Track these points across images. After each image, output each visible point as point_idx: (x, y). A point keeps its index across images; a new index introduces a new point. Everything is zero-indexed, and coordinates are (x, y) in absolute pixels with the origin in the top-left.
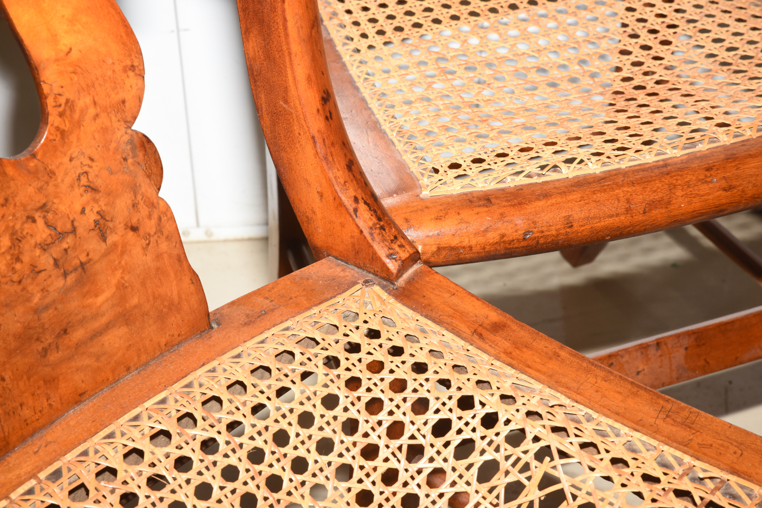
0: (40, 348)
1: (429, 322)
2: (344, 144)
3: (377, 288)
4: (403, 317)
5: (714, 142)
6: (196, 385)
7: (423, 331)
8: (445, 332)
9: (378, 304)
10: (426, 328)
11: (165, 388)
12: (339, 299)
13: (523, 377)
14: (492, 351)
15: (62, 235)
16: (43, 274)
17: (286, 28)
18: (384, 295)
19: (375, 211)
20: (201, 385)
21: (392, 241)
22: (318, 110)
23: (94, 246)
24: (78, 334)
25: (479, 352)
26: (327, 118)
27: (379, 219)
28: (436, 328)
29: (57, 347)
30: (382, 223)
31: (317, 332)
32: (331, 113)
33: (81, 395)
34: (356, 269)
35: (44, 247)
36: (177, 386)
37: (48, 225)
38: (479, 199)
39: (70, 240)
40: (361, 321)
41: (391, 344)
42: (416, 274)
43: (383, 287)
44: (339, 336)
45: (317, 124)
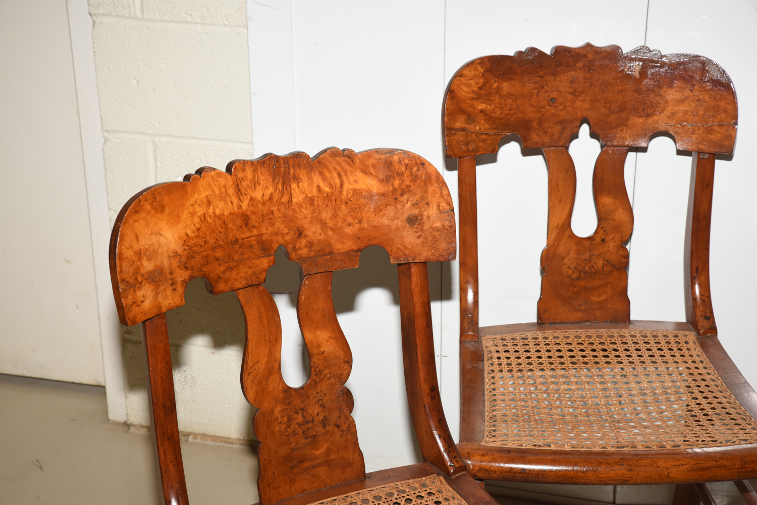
0: (291, 465)
1: (458, 495)
2: (439, 411)
3: (442, 478)
4: (448, 490)
5: (634, 448)
6: (350, 497)
7: (454, 498)
8: (462, 500)
9: (439, 483)
10: (456, 497)
11: (337, 496)
12: (424, 479)
15: (307, 422)
16: (297, 436)
17: (417, 357)
18: (443, 480)
19: (448, 443)
20: (351, 497)
21: (453, 458)
22: (428, 394)
23: (320, 429)
24: (307, 464)
26: (432, 398)
27: (449, 447)
28: (460, 498)
29: (298, 467)
30: (450, 449)
31: (408, 489)
32: (434, 396)
33: (303, 490)
34: (437, 469)
35: (300, 425)
36: (342, 496)
37: (303, 416)
38: (505, 451)
39: (310, 425)
40: (429, 488)
41: (437, 500)
42: (462, 475)
43: (445, 478)
44: (416, 492)
45: (426, 400)
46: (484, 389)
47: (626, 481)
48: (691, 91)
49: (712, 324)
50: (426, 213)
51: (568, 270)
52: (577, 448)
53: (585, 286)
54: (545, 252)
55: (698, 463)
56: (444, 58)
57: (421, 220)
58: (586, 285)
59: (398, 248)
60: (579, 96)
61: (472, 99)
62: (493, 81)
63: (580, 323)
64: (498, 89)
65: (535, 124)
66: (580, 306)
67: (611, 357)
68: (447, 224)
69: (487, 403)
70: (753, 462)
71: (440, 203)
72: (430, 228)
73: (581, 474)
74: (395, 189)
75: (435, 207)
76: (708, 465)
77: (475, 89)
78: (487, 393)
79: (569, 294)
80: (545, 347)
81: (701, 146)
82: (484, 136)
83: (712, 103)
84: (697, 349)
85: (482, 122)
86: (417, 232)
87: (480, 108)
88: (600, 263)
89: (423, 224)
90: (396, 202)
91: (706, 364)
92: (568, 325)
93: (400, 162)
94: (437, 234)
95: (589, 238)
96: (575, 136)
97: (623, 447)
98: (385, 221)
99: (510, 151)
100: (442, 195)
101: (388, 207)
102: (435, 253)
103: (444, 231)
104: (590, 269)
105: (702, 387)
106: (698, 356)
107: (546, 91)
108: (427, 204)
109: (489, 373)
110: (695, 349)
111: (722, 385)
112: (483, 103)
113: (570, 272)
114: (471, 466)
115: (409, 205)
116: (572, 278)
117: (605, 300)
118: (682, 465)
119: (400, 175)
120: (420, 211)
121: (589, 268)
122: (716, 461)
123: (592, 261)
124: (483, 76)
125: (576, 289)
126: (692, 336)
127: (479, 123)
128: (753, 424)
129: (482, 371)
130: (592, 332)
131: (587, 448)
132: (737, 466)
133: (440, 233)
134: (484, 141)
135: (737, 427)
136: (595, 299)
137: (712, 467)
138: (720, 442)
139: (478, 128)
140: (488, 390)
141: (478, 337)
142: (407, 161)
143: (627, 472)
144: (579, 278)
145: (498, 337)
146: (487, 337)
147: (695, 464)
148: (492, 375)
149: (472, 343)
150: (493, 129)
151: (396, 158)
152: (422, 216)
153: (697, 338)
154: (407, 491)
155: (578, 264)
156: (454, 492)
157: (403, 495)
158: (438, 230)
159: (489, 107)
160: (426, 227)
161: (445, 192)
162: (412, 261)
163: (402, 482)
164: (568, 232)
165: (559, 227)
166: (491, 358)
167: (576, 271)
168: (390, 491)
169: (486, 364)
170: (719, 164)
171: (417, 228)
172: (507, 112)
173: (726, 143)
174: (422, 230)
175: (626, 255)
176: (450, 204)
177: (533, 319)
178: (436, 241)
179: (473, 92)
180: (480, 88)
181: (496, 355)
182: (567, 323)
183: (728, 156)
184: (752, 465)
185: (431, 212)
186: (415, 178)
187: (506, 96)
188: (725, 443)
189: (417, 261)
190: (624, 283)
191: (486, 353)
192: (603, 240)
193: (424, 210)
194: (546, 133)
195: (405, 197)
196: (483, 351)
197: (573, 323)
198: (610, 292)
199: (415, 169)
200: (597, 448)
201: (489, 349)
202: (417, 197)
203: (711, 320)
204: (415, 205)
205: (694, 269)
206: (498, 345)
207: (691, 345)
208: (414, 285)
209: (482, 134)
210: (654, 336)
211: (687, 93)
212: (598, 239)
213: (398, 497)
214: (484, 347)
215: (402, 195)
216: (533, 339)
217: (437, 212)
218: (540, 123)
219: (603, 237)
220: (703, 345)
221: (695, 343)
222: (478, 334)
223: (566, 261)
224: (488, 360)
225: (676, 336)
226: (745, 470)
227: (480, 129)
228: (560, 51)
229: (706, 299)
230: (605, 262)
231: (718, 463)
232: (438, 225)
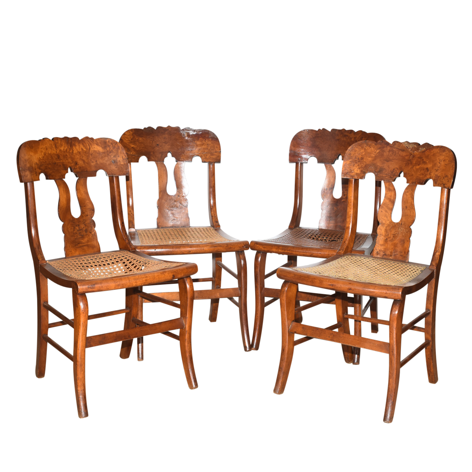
2: (125, 231)
15: (80, 230)
16: (77, 234)
21: (131, 245)
23: (84, 233)
24: (81, 245)
26: (123, 226)
30: (130, 243)
35: (78, 231)
37: (79, 228)
39: (81, 231)
41: (127, 255)
42: (134, 251)
45: (121, 226)
48: (205, 141)
50: (118, 159)
53: (173, 213)
54: (158, 200)
57: (117, 162)
59: (109, 171)
60: (167, 144)
61: (129, 143)
62: (136, 137)
63: (172, 227)
64: (138, 140)
65: (152, 153)
66: (172, 221)
68: (125, 163)
71: (122, 156)
74: (107, 151)
77: (130, 140)
81: (210, 160)
82: (134, 156)
83: (212, 145)
84: (213, 231)
85: (133, 151)
86: (116, 166)
87: (132, 146)
88: (178, 204)
90: (108, 155)
93: (109, 142)
94: (122, 166)
95: (174, 196)
96: (166, 156)
98: (105, 162)
99: (143, 159)
100: (123, 153)
101: (106, 157)
102: (121, 173)
103: (125, 166)
104: (175, 207)
107: (155, 142)
108: (119, 156)
112: (133, 144)
115: (112, 156)
117: (181, 218)
119: (109, 146)
120: (116, 159)
123: (175, 204)
124: (132, 135)
126: (212, 229)
127: (132, 152)
134: (134, 158)
139: (131, 153)
142: (111, 142)
145: (143, 230)
150: (137, 154)
151: (107, 140)
155: (170, 205)
159: (135, 146)
160: (119, 164)
164: (166, 193)
165: (163, 191)
167: (170, 207)
170: (216, 165)
171: (116, 164)
172: (142, 148)
173: (218, 158)
179: (129, 140)
180: (132, 139)
182: (168, 227)
183: (219, 161)
185: (120, 159)
186: (114, 147)
187: (141, 143)
189: (116, 176)
190: (187, 211)
192: (179, 196)
194: (156, 156)
195: (111, 154)
197: (170, 227)
198: (182, 215)
199: (114, 144)
201: (140, 233)
202: (115, 154)
203: (218, 223)
204: (115, 156)
205: (211, 206)
206: (143, 232)
208: (115, 185)
209: (133, 155)
210: (199, 229)
211: (204, 142)
212: (177, 196)
214: (138, 232)
215: (110, 153)
216: (156, 231)
217: (122, 159)
218: (154, 153)
220: (215, 230)
223: (166, 204)
225: (206, 228)
227: (132, 154)
228: (159, 128)
229: (216, 216)
230: (180, 204)
232: (122, 163)
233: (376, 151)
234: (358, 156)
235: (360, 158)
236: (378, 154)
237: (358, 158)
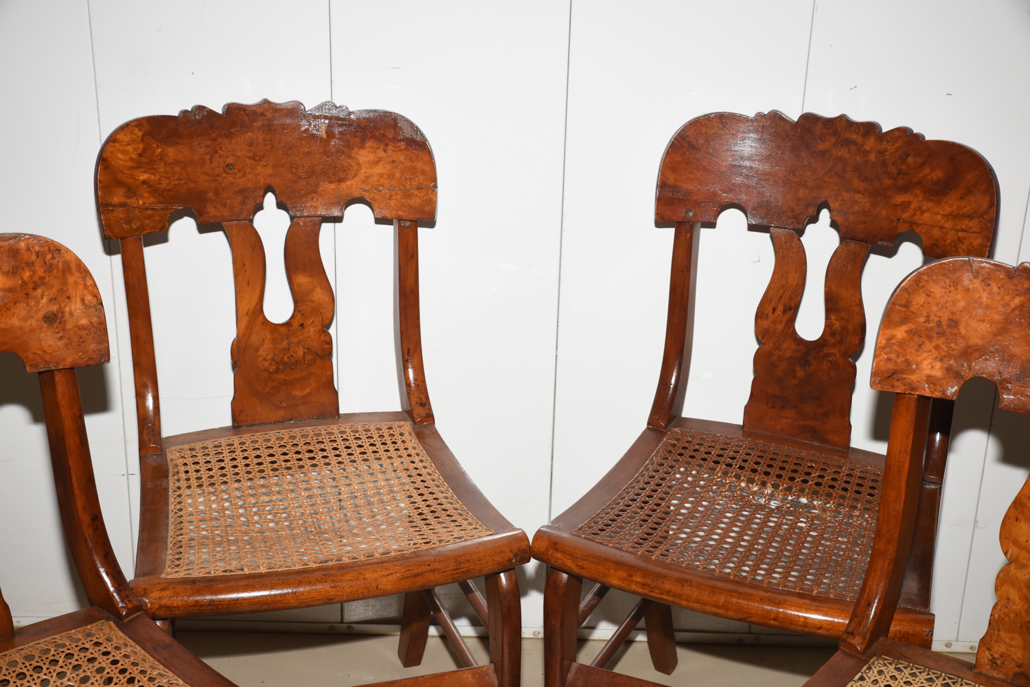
1: (131, 641)
3: (111, 623)
4: (119, 637)
5: (339, 561)
7: (126, 645)
8: (137, 646)
9: (108, 630)
10: (128, 644)
12: (89, 627)
13: (167, 670)
14: (158, 657)
17: (71, 482)
18: (114, 626)
19: (119, 582)
21: (124, 598)
22: (90, 526)
25: (150, 657)
26: (94, 529)
27: (120, 586)
28: (133, 643)
30: (122, 588)
31: (68, 641)
32: (97, 527)
34: (107, 613)
38: (190, 581)
40: (95, 638)
41: (105, 650)
42: (137, 617)
43: (116, 623)
44: (80, 644)
45: (88, 532)
46: (168, 510)
47: (331, 599)
48: (385, 151)
49: (428, 411)
50: (67, 309)
51: (264, 362)
52: (274, 568)
53: (285, 380)
54: (235, 344)
55: (409, 570)
56: (99, 119)
57: (63, 317)
58: (287, 378)
59: (35, 353)
60: (260, 160)
61: (131, 168)
62: (155, 146)
63: (282, 422)
64: (162, 157)
65: (210, 195)
66: (281, 403)
67: (318, 458)
68: (95, 320)
69: (171, 527)
70: (468, 561)
71: (84, 296)
72: (74, 327)
73: (280, 598)
74: (25, 283)
75: (78, 300)
76: (420, 570)
77: (134, 156)
78: (171, 514)
79: (267, 390)
80: (241, 453)
81: (400, 213)
82: (149, 212)
83: (409, 164)
84: (413, 441)
85: (146, 195)
86: (58, 333)
87: (142, 178)
88: (300, 352)
89: (65, 321)
90: (28, 298)
91: (423, 456)
92: (269, 426)
93: (28, 249)
94: (83, 333)
95: (287, 324)
96: (260, 207)
97: (327, 561)
98: (16, 322)
99: (183, 228)
100: (86, 286)
101: (19, 305)
102: (83, 356)
103: (92, 329)
104: (290, 359)
105: (417, 483)
106: (414, 448)
107: (221, 156)
108: (68, 298)
109: (175, 491)
110: (411, 441)
111: (439, 479)
112: (145, 172)
113: (266, 364)
114: (149, 605)
115: (45, 300)
116: (269, 372)
117: (309, 394)
118: (392, 574)
119: (30, 265)
120: (60, 307)
121: (288, 358)
122: (429, 565)
123: (292, 350)
124: (142, 140)
125: (275, 384)
126: (407, 426)
127: (142, 197)
128: (470, 519)
129: (166, 490)
130: (296, 431)
131: (286, 567)
132: (451, 568)
133: (87, 332)
134: (150, 217)
135: (453, 524)
136: (297, 393)
137: (424, 572)
138: (434, 543)
139: (141, 202)
140: (173, 511)
141: (161, 449)
142: (37, 248)
143: (331, 589)
144: (277, 371)
145: (186, 447)
146: (173, 448)
147: (406, 571)
148: (178, 493)
149: (155, 457)
150: (160, 203)
151: (22, 245)
152: (63, 313)
153: (413, 428)
154: (67, 644)
155: (274, 355)
156: (127, 638)
157: (61, 650)
158: (83, 328)
159: (153, 177)
160: (69, 326)
161: (89, 283)
162: (54, 368)
163: (61, 634)
164: (261, 319)
165: (250, 313)
166: (178, 473)
167: (274, 363)
168: (46, 647)
169: (172, 480)
170: (422, 232)
171: (57, 328)
172: (176, 182)
173: (427, 208)
174: (64, 330)
175: (328, 340)
176: (96, 297)
177: (227, 421)
178: (84, 342)
179: (132, 159)
180: (140, 155)
181: (183, 469)
182: (267, 424)
183: (430, 223)
184: (467, 565)
185: (73, 307)
186: (50, 268)
187: (172, 163)
188: (438, 544)
189: (61, 367)
190: (329, 373)
191: (171, 468)
192: (302, 325)
193: (65, 306)
194: (224, 205)
195: (39, 291)
196: (168, 465)
197: (275, 422)
198: (314, 384)
199: (49, 256)
200: (297, 566)
201: (174, 462)
202: (54, 290)
203: (427, 407)
204: (52, 300)
205: (406, 351)
206: (186, 457)
207: (407, 437)
208: (60, 397)
209: (147, 209)
210: (365, 430)
211: (381, 154)
212: (296, 324)
213: (55, 653)
214: (169, 460)
215: (34, 289)
216: (228, 445)
217: (82, 307)
218: (217, 193)
219: (301, 322)
220: (420, 436)
221: (410, 434)
222: (161, 446)
223: (261, 352)
224: (174, 475)
225: (390, 428)
226: (459, 571)
227: (144, 203)
228: (232, 109)
229: (421, 383)
230: (305, 350)
231: (431, 568)
232: (84, 322)
233: (1010, 300)
234: (939, 314)
235: (944, 323)
236: (1017, 312)
237: (936, 319)
